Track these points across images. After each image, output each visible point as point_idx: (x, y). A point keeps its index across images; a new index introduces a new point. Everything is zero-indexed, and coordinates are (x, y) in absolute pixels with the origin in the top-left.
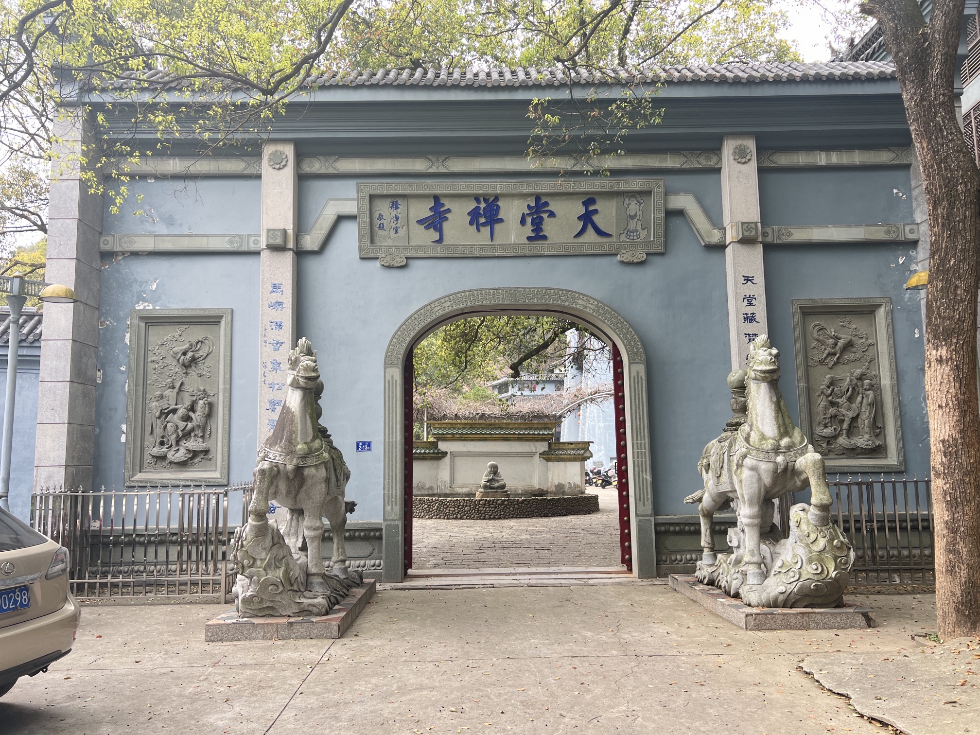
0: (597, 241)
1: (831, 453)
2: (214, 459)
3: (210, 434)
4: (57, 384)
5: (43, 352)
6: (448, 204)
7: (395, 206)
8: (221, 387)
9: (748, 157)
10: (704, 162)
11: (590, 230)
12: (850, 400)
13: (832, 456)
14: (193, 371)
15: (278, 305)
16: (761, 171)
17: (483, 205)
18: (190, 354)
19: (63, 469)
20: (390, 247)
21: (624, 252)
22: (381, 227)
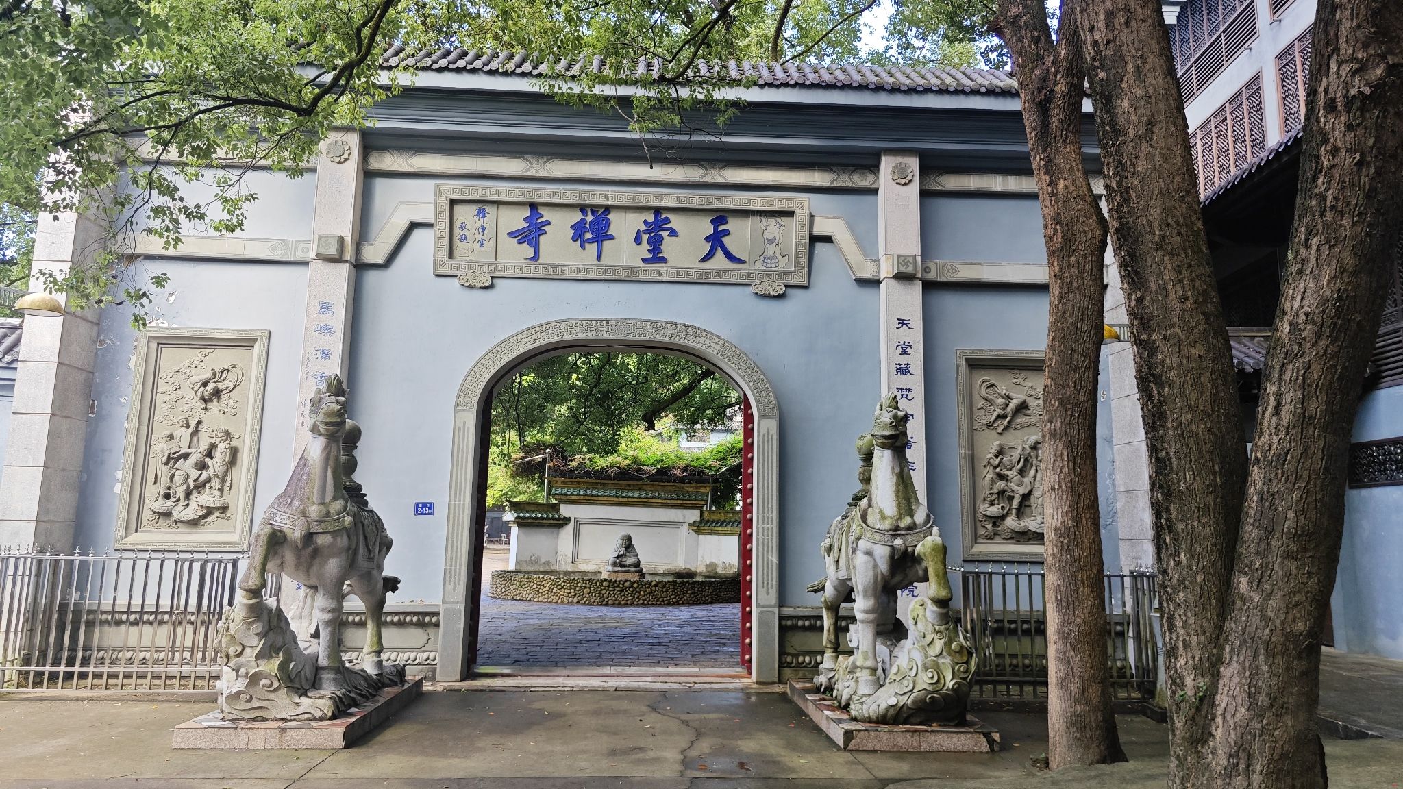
0: (727, 267)
1: (997, 537)
2: (233, 519)
3: (231, 486)
4: (34, 416)
5: (18, 375)
6: (547, 214)
7: (481, 214)
8: (248, 429)
9: (909, 178)
10: (858, 181)
11: (719, 253)
12: (1022, 472)
13: (998, 540)
14: (214, 406)
15: (325, 329)
16: (924, 194)
17: (590, 218)
18: (211, 386)
19: (33, 525)
20: (471, 263)
21: (758, 282)
22: (463, 239)
